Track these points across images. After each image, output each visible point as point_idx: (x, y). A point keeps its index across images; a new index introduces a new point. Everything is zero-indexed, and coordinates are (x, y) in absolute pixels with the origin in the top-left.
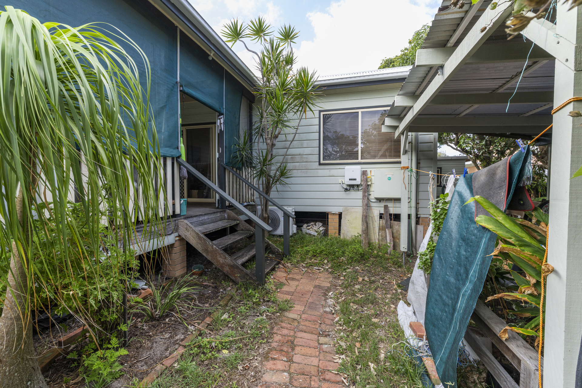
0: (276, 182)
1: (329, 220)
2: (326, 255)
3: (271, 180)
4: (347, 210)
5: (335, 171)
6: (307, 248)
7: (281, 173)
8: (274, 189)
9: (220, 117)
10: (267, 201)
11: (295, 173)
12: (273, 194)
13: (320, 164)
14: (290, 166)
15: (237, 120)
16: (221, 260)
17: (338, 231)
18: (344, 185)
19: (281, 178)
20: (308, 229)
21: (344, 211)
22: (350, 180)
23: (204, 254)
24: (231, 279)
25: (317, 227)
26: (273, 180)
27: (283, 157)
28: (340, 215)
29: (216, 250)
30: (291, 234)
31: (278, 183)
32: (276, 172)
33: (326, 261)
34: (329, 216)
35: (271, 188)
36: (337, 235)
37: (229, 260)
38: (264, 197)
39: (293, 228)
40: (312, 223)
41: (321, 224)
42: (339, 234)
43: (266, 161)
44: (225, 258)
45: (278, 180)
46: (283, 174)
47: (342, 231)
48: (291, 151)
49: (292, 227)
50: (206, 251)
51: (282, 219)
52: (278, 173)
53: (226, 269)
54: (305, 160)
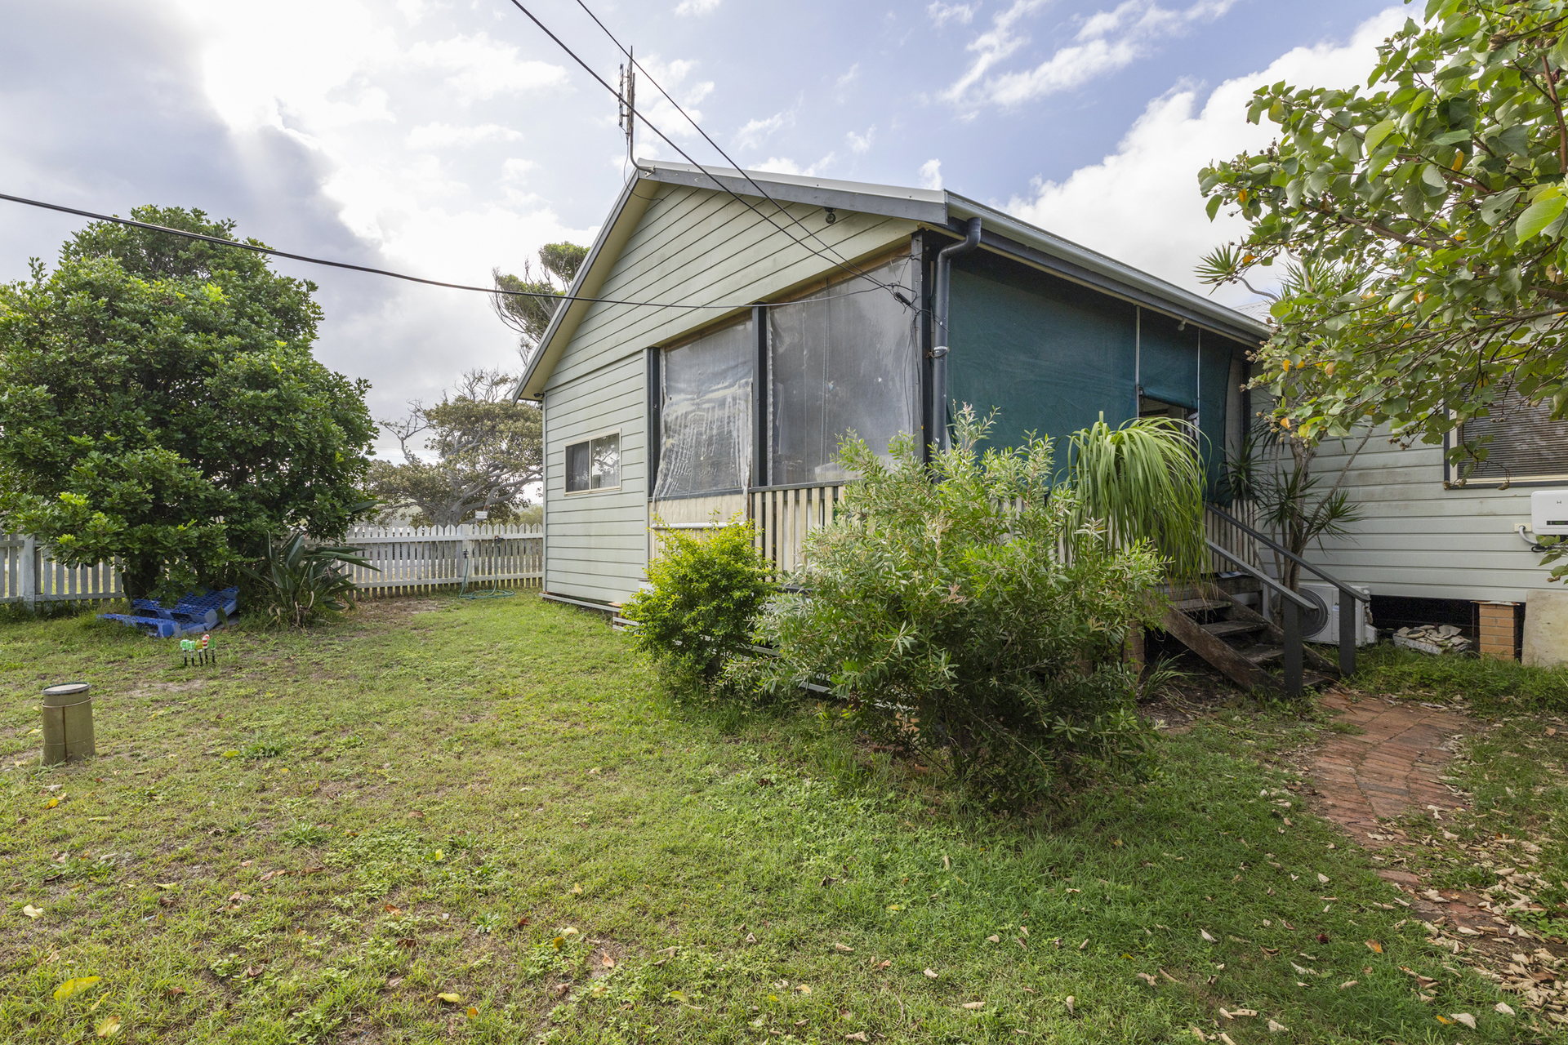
0: (1319, 529)
1: (1482, 620)
2: (1460, 685)
3: (1306, 524)
4: (1543, 598)
5: (1497, 502)
6: (1406, 668)
7: (1331, 510)
8: (1312, 542)
9: (1192, 417)
10: (1295, 566)
11: (1369, 509)
12: (1309, 555)
13: (1450, 487)
14: (1355, 493)
15: (1221, 412)
16: (1216, 652)
17: (1511, 649)
18: (1530, 536)
19: (1333, 522)
20: (1414, 639)
21: (1532, 600)
22: (1549, 523)
23: (1184, 642)
24: (1235, 683)
25: (1441, 635)
26: (1311, 525)
27: (1340, 473)
28: (1519, 610)
29: (1207, 636)
30: (1358, 643)
31: (1323, 531)
32: (1319, 509)
33: (1458, 697)
34: (1481, 610)
35: (1305, 541)
36: (1510, 657)
37: (1230, 651)
38: (1286, 556)
39: (1366, 633)
40: (1426, 627)
41: (1455, 630)
42: (1518, 654)
43: (1294, 490)
44: (1224, 649)
45: (1323, 525)
46: (1335, 513)
47: (1525, 649)
48: (1361, 460)
49: (1364, 631)
50: (1188, 635)
51: (1334, 611)
52: (1322, 510)
53: (1226, 666)
54: (1400, 480)
